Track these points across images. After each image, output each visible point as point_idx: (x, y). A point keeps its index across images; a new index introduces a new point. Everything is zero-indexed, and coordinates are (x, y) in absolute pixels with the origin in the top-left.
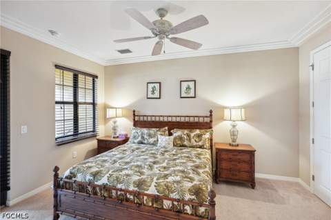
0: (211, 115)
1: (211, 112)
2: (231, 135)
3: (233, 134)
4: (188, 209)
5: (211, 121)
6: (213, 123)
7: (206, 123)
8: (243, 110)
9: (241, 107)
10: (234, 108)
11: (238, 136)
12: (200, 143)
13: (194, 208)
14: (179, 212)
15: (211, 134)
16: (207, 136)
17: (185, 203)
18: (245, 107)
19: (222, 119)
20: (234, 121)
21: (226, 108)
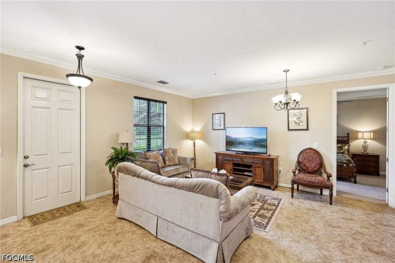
0: (348, 136)
1: (348, 134)
2: (363, 147)
3: (365, 147)
4: (345, 165)
5: (348, 140)
6: (350, 141)
7: (345, 141)
8: (372, 134)
9: (370, 132)
10: (365, 132)
11: (369, 148)
12: (342, 151)
13: (348, 164)
14: (342, 166)
15: (349, 147)
16: (346, 147)
17: (344, 163)
18: (374, 132)
19: (357, 138)
20: (365, 139)
21: (359, 132)
